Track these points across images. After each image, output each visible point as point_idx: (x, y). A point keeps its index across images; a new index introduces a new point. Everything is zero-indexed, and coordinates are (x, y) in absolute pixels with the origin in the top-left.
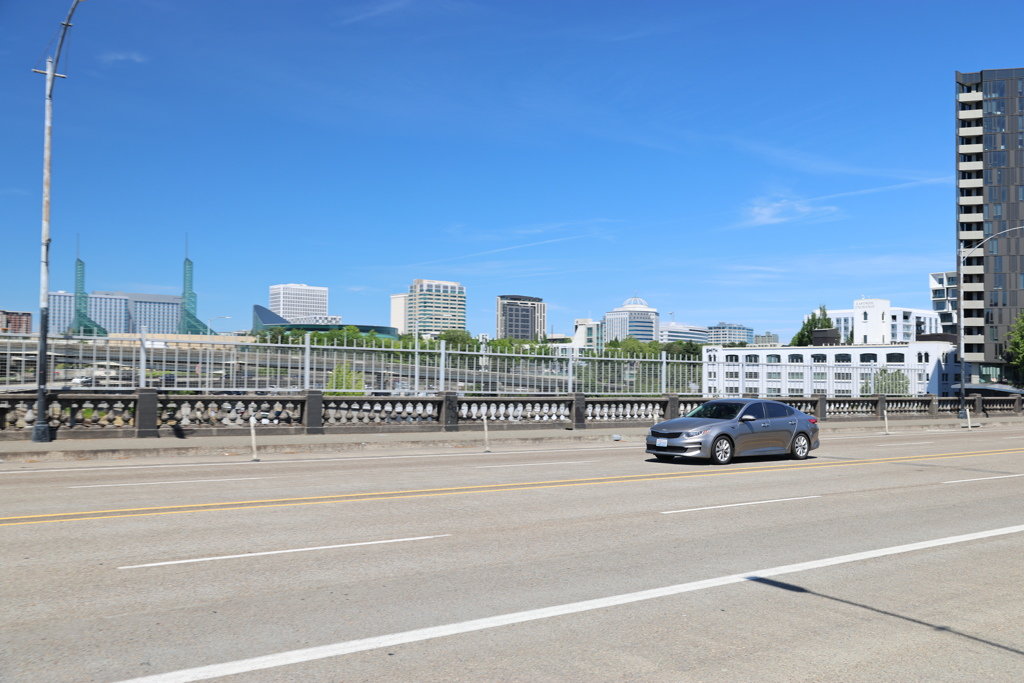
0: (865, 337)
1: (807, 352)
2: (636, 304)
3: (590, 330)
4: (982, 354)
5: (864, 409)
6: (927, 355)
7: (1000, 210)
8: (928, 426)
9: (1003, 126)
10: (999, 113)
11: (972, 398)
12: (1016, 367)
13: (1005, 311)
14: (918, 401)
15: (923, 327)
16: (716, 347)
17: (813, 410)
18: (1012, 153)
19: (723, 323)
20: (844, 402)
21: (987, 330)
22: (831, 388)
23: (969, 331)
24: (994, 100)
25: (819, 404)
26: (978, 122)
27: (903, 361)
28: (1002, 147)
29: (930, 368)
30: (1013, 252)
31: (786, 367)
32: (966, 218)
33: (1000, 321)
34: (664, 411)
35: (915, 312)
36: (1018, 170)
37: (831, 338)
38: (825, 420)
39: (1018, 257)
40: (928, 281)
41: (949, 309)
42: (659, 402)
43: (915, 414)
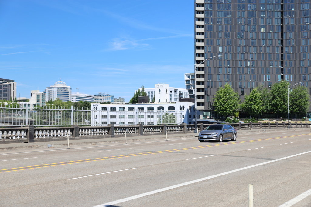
0: (160, 99)
1: (136, 106)
2: (60, 84)
3: (38, 96)
4: (204, 107)
5: (158, 130)
6: (183, 107)
7: (210, 49)
8: (183, 136)
9: (212, 15)
10: (210, 9)
11: (199, 125)
12: (216, 112)
13: (212, 89)
14: (179, 126)
15: (182, 95)
16: (97, 104)
17: (137, 131)
18: (215, 26)
19: (100, 93)
20: (150, 127)
21: (206, 97)
22: (146, 121)
23: (199, 97)
24: (209, 4)
25: (140, 128)
26: (203, 12)
27: (174, 110)
28: (211, 23)
29: (184, 113)
30: (215, 66)
31: (127, 113)
32: (198, 51)
33: (210, 94)
34: (72, 133)
35: (179, 90)
36: (217, 33)
37: (146, 100)
38: (142, 135)
39: (217, 68)
40: (184, 76)
41: (192, 88)
42: (70, 129)
43: (178, 131)
